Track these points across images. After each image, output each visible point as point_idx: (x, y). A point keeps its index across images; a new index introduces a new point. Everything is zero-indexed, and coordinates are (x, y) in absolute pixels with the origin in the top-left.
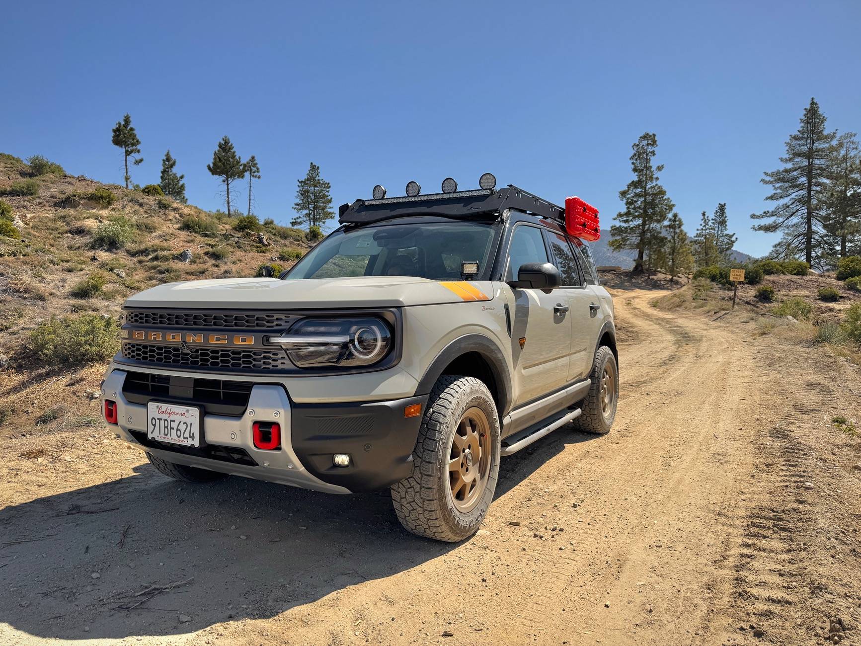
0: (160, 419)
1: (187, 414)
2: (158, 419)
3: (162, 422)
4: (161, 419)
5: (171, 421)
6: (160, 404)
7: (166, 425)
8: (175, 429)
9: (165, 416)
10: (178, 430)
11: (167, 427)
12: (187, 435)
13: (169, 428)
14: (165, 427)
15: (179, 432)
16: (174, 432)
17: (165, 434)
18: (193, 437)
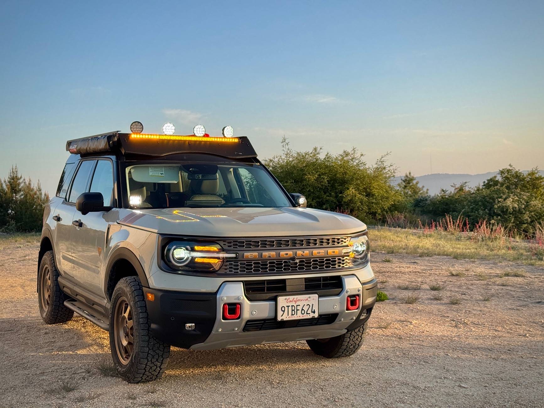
0: (288, 306)
1: (309, 299)
2: (287, 306)
3: (290, 308)
4: (290, 306)
5: (297, 306)
6: (287, 297)
7: (293, 309)
8: (300, 310)
9: (293, 304)
10: (302, 310)
11: (294, 310)
12: (309, 311)
13: (295, 310)
14: (292, 310)
15: (303, 311)
16: (299, 312)
17: (292, 315)
18: (314, 312)
